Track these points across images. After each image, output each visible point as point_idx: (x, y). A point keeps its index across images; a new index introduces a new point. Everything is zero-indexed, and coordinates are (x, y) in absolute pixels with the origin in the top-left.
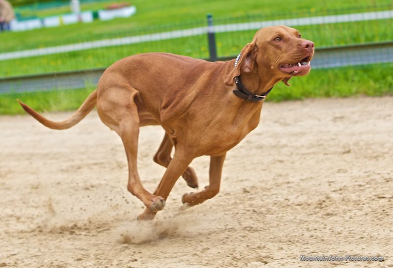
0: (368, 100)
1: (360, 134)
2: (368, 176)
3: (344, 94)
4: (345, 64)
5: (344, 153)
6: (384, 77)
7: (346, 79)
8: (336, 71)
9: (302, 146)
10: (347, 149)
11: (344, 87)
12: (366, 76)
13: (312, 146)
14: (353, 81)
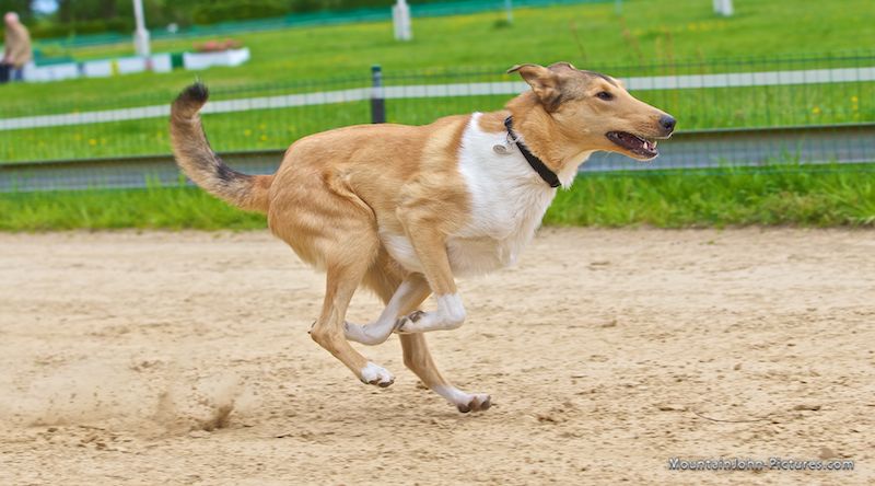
0: (656, 234)
1: (637, 293)
2: (646, 370)
3: (613, 221)
4: (617, 168)
5: (604, 326)
6: (686, 195)
7: (619, 195)
8: (601, 179)
9: (530, 311)
10: (611, 320)
11: (612, 208)
12: (653, 191)
13: (547, 311)
14: (630, 198)
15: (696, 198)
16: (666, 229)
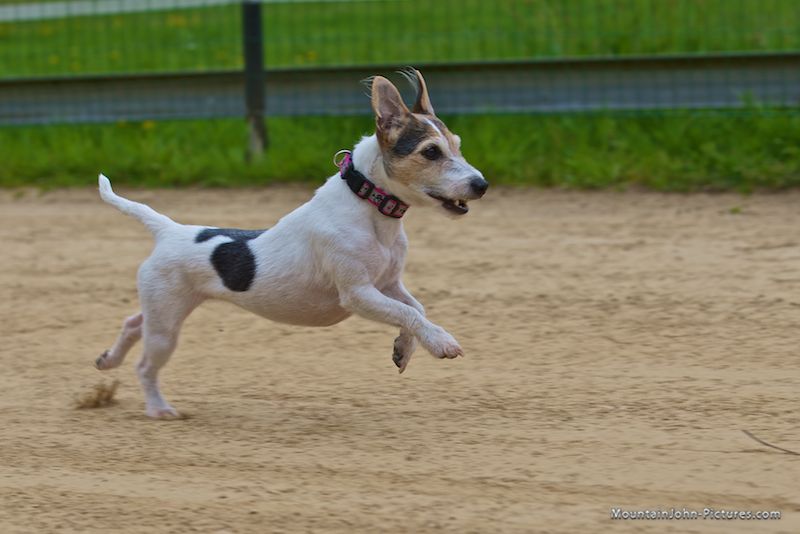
0: (651, 199)
3: (589, 180)
4: (595, 107)
6: (695, 146)
11: (588, 162)
12: (645, 140)
14: (611, 149)
15: (709, 148)
16: (667, 192)
